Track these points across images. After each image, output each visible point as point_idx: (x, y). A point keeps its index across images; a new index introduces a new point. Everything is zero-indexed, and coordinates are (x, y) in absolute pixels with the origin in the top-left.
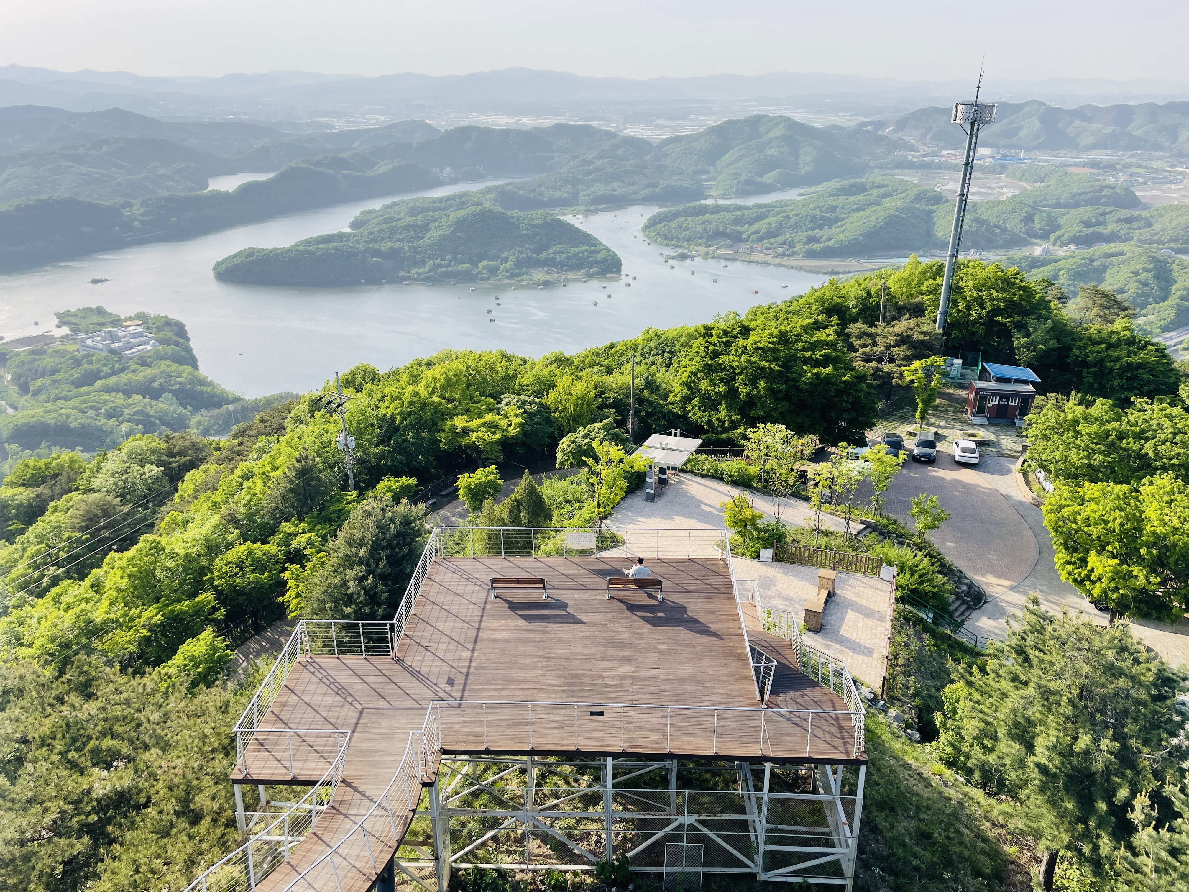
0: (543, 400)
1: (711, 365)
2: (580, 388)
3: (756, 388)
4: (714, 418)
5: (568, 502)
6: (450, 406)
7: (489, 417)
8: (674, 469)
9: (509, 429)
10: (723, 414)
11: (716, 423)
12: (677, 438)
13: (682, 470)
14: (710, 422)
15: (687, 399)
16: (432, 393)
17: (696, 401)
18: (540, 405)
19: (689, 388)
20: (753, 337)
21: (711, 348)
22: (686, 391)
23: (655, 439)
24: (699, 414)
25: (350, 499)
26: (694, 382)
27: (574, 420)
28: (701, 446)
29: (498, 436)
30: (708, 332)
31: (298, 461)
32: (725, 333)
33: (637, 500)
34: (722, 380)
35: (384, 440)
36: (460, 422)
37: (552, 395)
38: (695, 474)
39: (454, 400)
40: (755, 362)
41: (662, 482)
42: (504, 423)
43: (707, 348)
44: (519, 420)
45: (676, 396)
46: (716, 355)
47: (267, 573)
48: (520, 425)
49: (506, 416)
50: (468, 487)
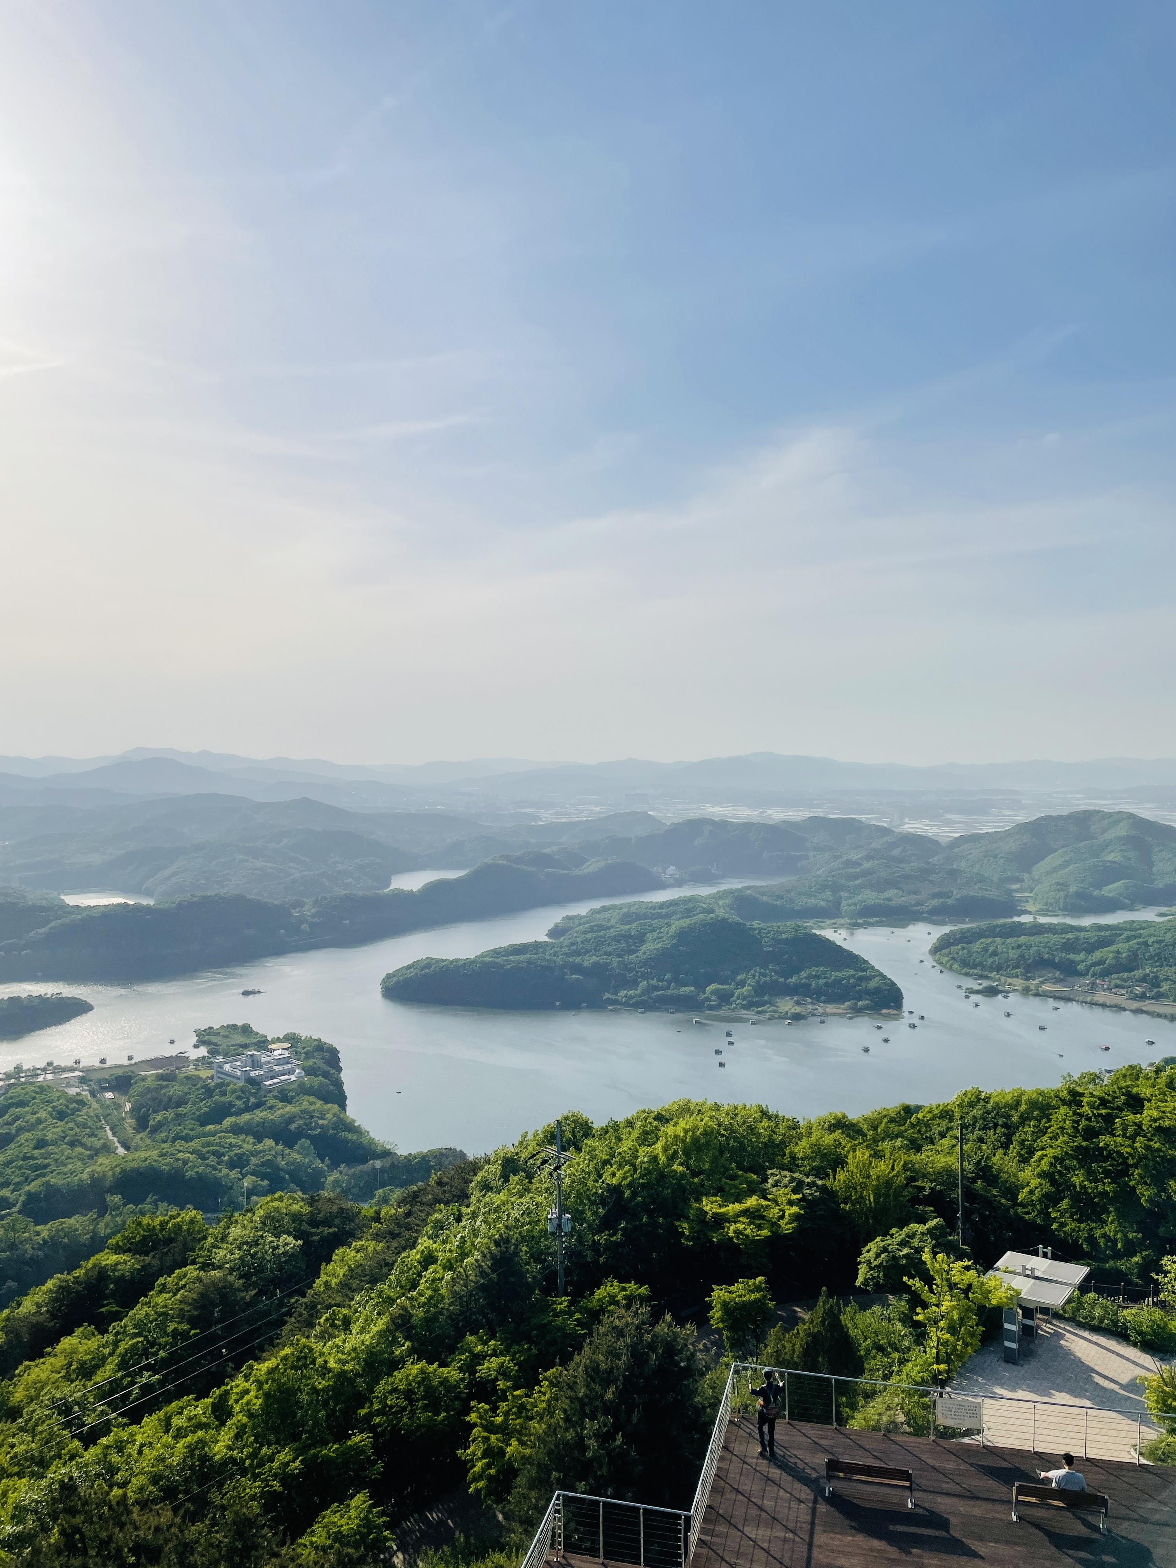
0: (828, 1183)
1: (1086, 1148)
2: (882, 1167)
3: (1165, 1190)
4: (1098, 1233)
5: (880, 1349)
6: (696, 1180)
7: (752, 1202)
8: (1045, 1310)
9: (781, 1222)
10: (1111, 1229)
11: (1102, 1242)
12: (1048, 1262)
13: (1057, 1316)
14: (1091, 1240)
15: (1052, 1199)
16: (672, 1158)
17: (1065, 1204)
18: (823, 1189)
19: (1053, 1182)
20: (1149, 1112)
21: (1083, 1123)
22: (1047, 1187)
23: (1010, 1259)
24: (1071, 1226)
25: (559, 1308)
26: (1060, 1172)
27: (874, 1218)
28: (1087, 1279)
29: (765, 1232)
30: (1074, 1098)
31: (497, 1244)
32: (1103, 1102)
33: (992, 1360)
34: (1107, 1173)
35: (609, 1224)
36: (710, 1206)
37: (841, 1176)
38: (1081, 1325)
39: (701, 1172)
40: (1159, 1150)
41: (1028, 1332)
42: (774, 1212)
43: (1077, 1122)
44: (795, 1209)
45: (1031, 1192)
46: (1091, 1134)
47: (443, 1414)
48: (796, 1217)
49: (776, 1203)
50: (725, 1305)
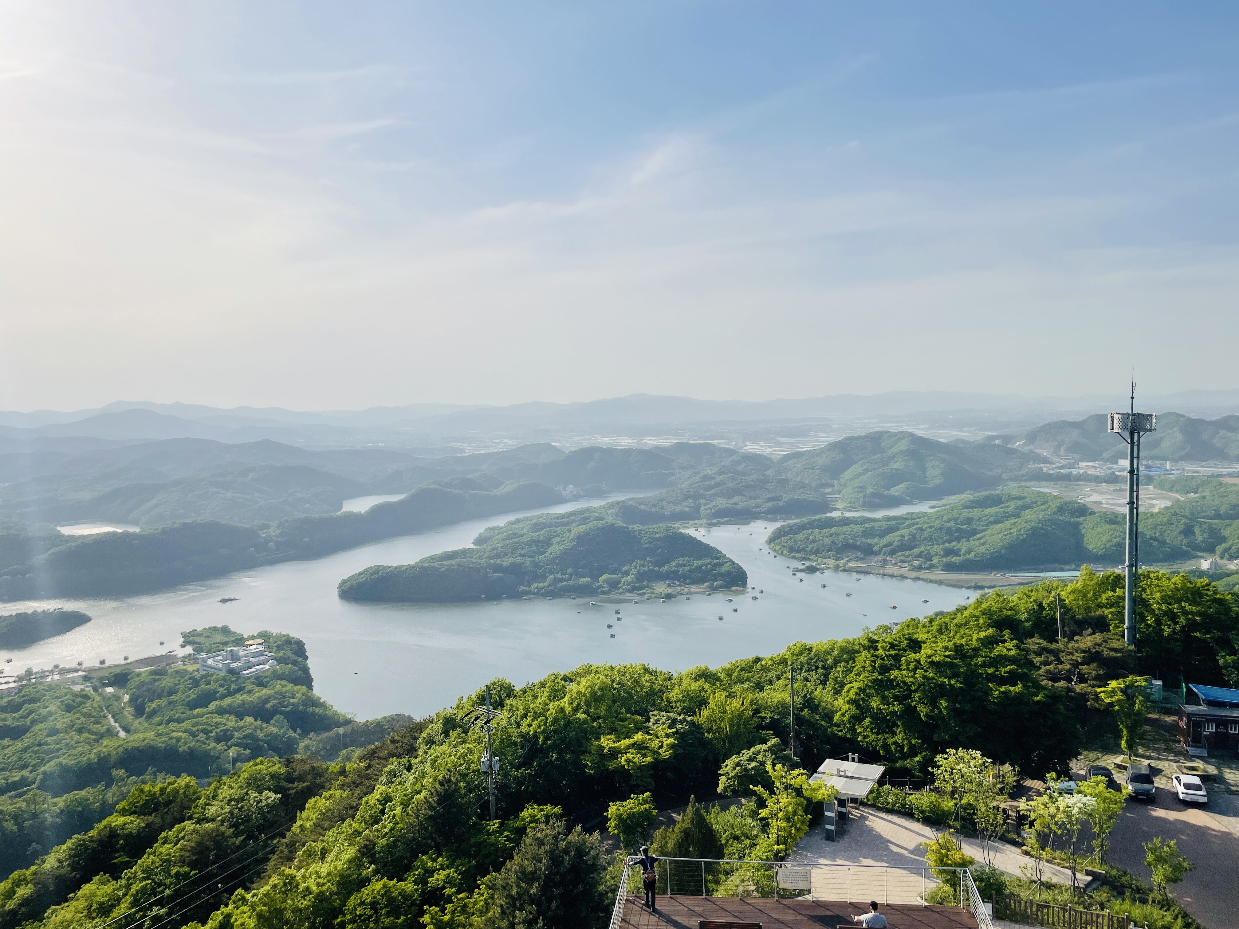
0: (695, 719)
1: (881, 681)
2: (735, 704)
3: (937, 707)
4: (890, 741)
5: (736, 838)
6: (595, 724)
7: (638, 737)
8: (854, 800)
9: (661, 751)
10: (900, 737)
11: (893, 747)
12: (856, 764)
13: (863, 804)
14: (886, 746)
15: (857, 719)
16: (576, 710)
17: (867, 721)
18: (692, 724)
19: (858, 706)
20: (925, 651)
21: (879, 662)
22: (854, 710)
23: (829, 765)
24: (872, 737)
25: (491, 829)
26: (863, 699)
27: (729, 742)
28: (883, 775)
29: (649, 759)
30: (872, 645)
31: (441, 784)
32: (893, 646)
33: (817, 839)
34: (896, 698)
35: (526, 762)
36: (607, 742)
37: (705, 713)
38: (879, 809)
39: (599, 718)
40: (932, 678)
41: (842, 817)
42: (655, 744)
43: (874, 662)
44: (671, 740)
45: (843, 715)
46: (884, 669)
47: (403, 918)
48: (672, 746)
49: (657, 736)
50: (619, 817)
